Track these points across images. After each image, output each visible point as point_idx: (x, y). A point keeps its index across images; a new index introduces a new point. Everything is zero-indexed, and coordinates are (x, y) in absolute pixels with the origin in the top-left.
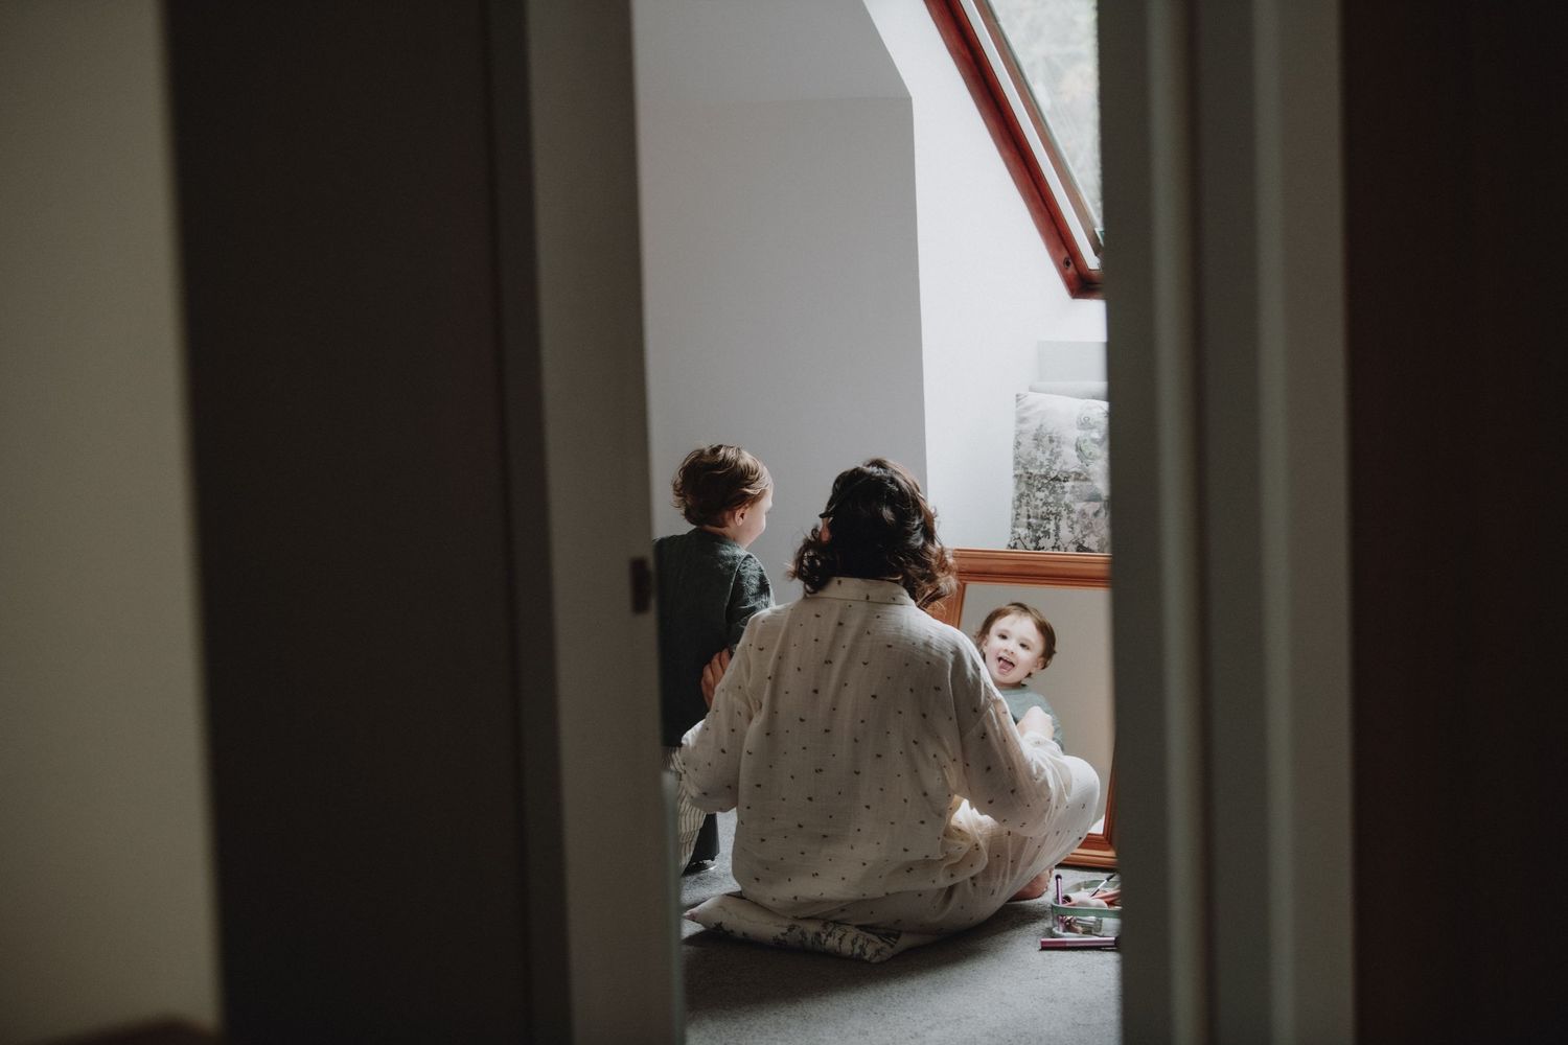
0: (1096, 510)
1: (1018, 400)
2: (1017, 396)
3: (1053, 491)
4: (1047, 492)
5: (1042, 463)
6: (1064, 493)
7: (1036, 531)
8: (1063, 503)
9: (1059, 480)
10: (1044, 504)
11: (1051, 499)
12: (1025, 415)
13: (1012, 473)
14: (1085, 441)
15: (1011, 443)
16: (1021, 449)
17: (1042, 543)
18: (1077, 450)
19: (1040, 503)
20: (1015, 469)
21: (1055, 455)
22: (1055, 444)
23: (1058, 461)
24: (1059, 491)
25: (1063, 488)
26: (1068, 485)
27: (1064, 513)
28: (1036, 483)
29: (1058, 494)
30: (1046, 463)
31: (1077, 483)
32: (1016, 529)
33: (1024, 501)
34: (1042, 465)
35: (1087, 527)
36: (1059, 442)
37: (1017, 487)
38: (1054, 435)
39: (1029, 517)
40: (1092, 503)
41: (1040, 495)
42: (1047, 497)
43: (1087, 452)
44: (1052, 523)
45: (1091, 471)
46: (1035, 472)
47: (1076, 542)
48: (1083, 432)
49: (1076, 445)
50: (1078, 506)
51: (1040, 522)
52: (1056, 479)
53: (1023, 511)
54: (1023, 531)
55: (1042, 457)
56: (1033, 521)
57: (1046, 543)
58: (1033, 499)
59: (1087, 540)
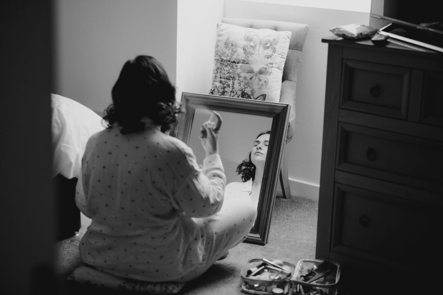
0: (251, 77)
1: (218, 26)
2: (218, 24)
3: (232, 67)
4: (229, 68)
5: (228, 55)
6: (237, 69)
7: (224, 84)
8: (236, 73)
9: (235, 63)
10: (228, 73)
11: (231, 71)
12: (220, 33)
13: (214, 59)
14: (247, 46)
15: (214, 45)
16: (219, 48)
17: (226, 90)
18: (243, 50)
19: (226, 72)
20: (215, 57)
21: (234, 52)
22: (234, 47)
23: (235, 54)
24: (235, 67)
25: (237, 66)
26: (239, 65)
27: (237, 77)
28: (225, 63)
29: (234, 69)
30: (229, 55)
31: (243, 65)
32: (215, 83)
33: (219, 71)
34: (228, 56)
35: (246, 84)
36: (235, 46)
37: (216, 65)
38: (234, 43)
39: (221, 78)
40: (250, 74)
41: (226, 69)
42: (229, 70)
43: (248, 51)
44: (231, 81)
45: (249, 60)
46: (225, 58)
47: (242, 90)
48: (247, 42)
49: (243, 48)
50: (243, 75)
51: (225, 80)
52: (234, 62)
53: (219, 75)
54: (218, 84)
55: (228, 52)
56: (222, 80)
57: (228, 90)
58: (223, 70)
59: (246, 89)
